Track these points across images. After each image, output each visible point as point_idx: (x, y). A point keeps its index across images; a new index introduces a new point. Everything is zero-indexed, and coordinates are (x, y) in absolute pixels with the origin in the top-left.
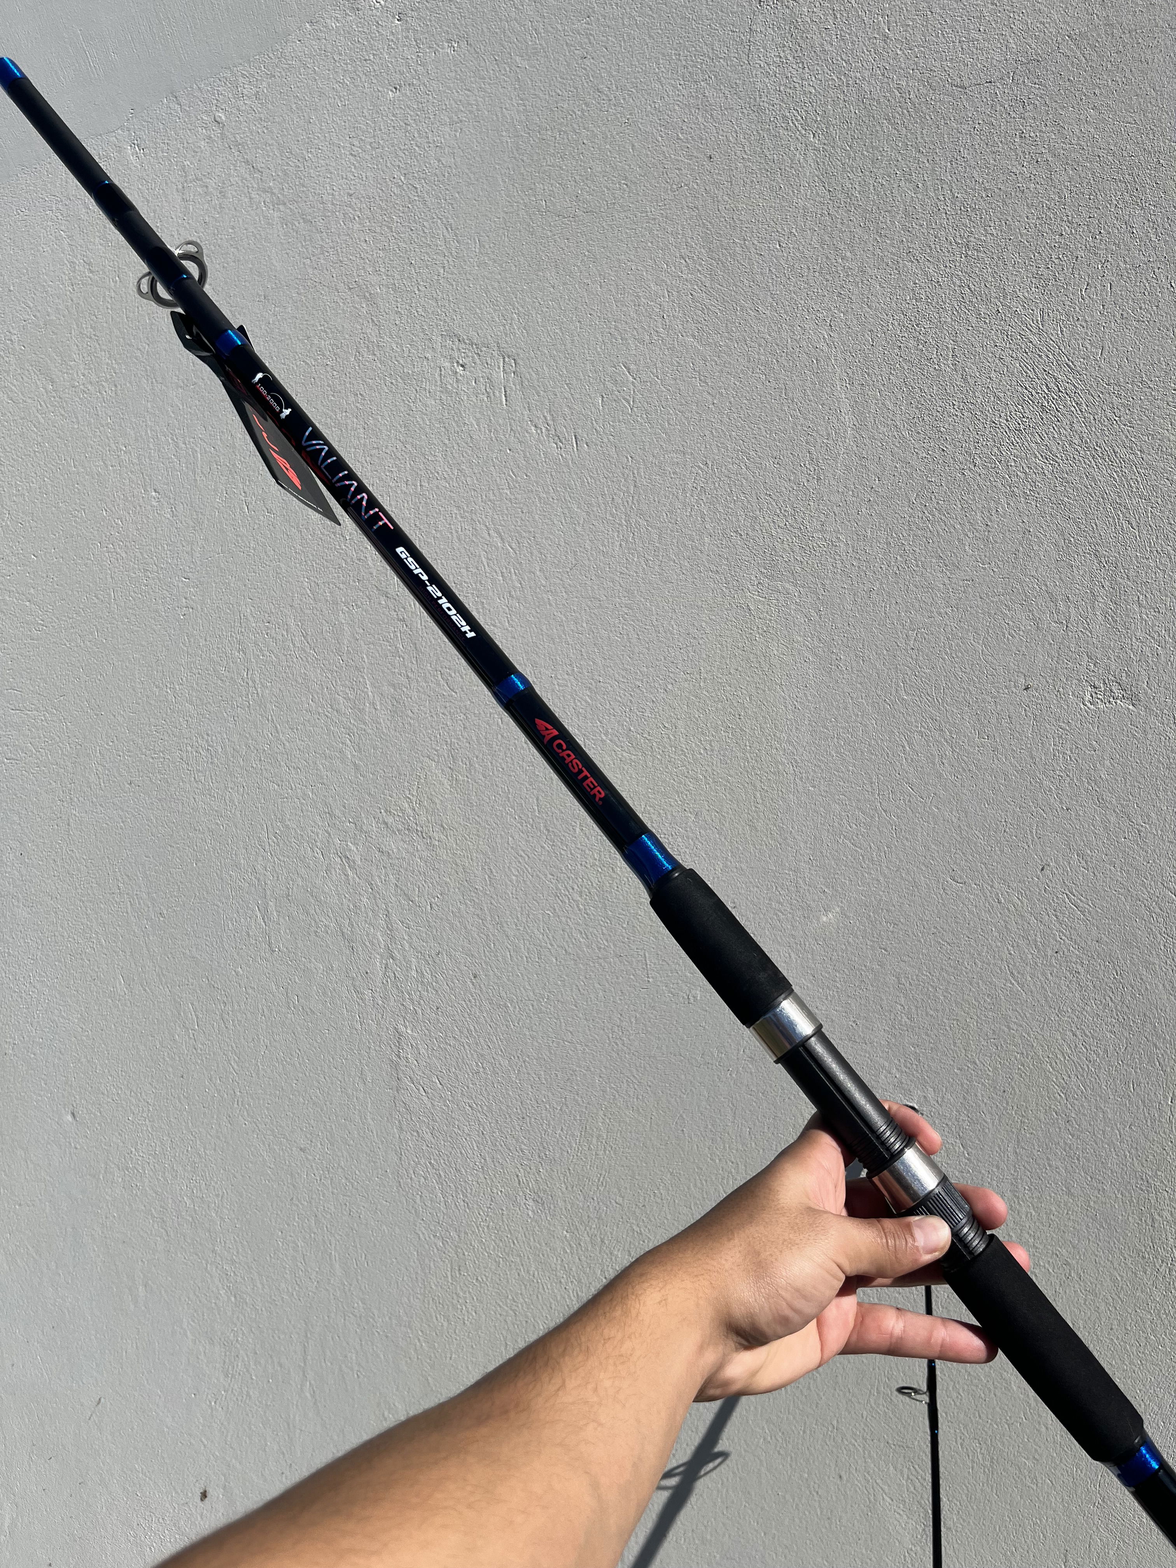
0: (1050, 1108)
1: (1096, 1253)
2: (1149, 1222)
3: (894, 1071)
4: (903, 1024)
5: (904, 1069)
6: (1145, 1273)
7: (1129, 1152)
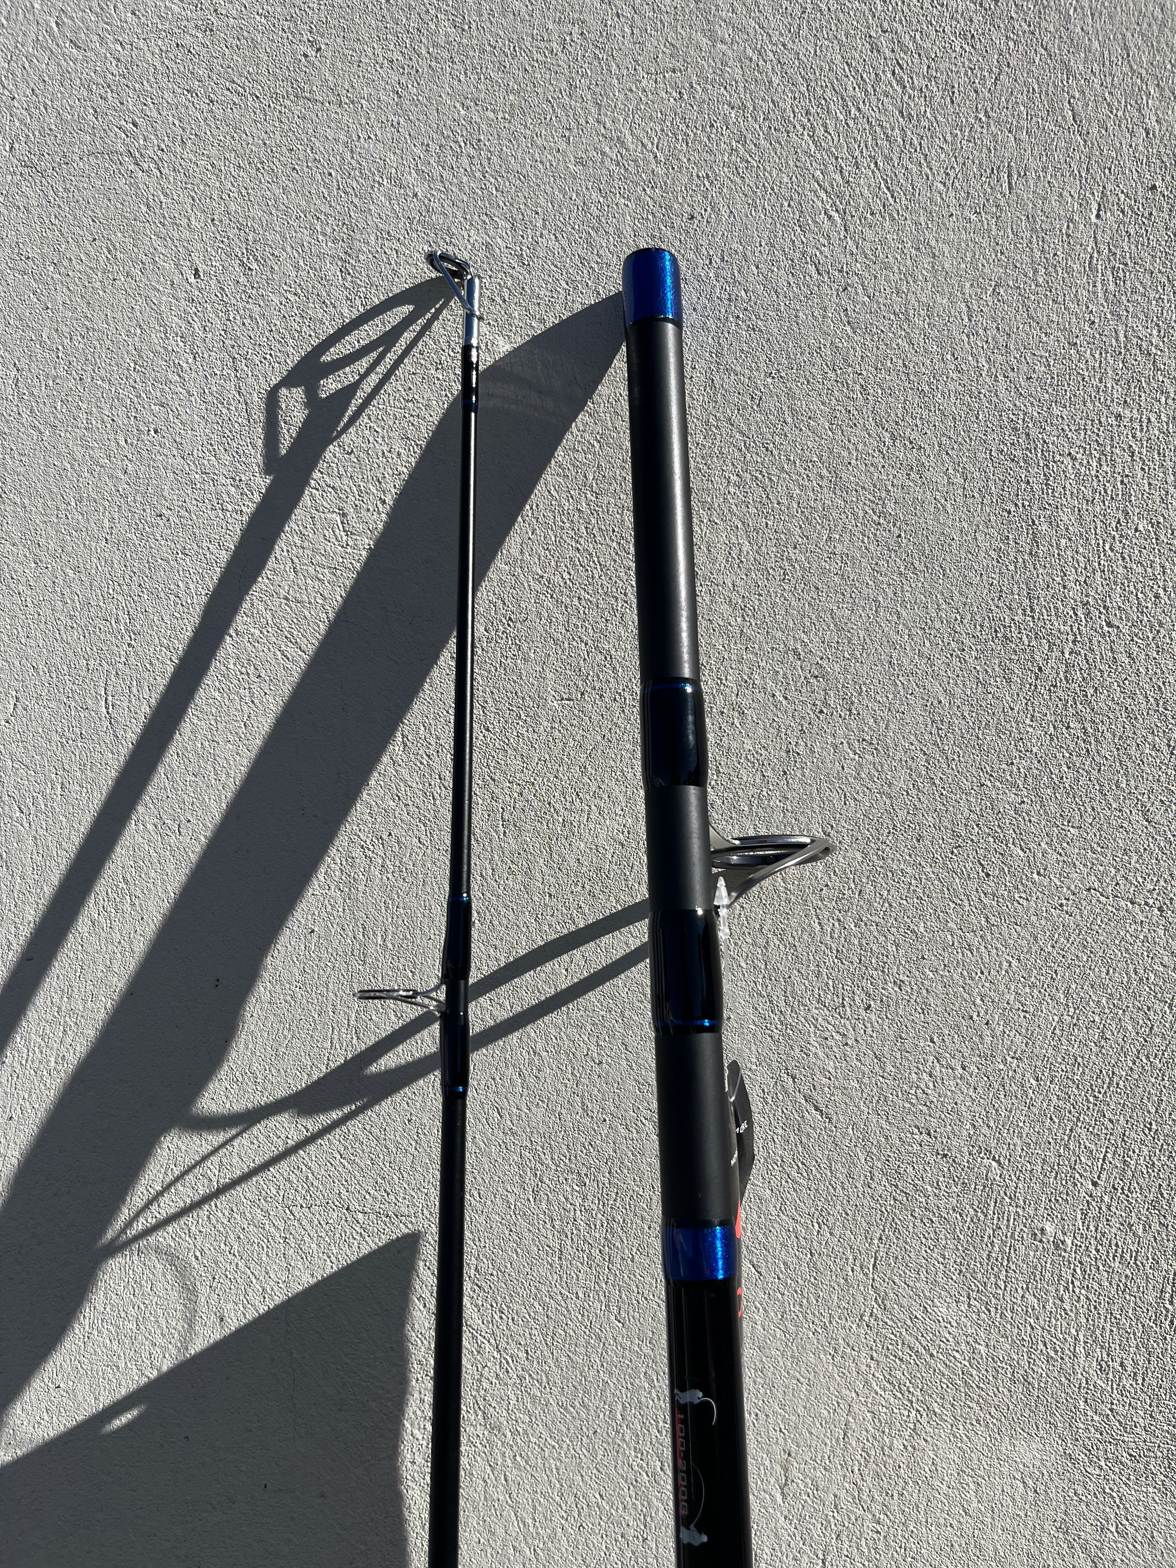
0: (804, 253)
1: (894, 637)
2: (1025, 542)
3: (411, 178)
4: (441, 41)
5: (436, 171)
6: (1009, 681)
7: (989, 361)
